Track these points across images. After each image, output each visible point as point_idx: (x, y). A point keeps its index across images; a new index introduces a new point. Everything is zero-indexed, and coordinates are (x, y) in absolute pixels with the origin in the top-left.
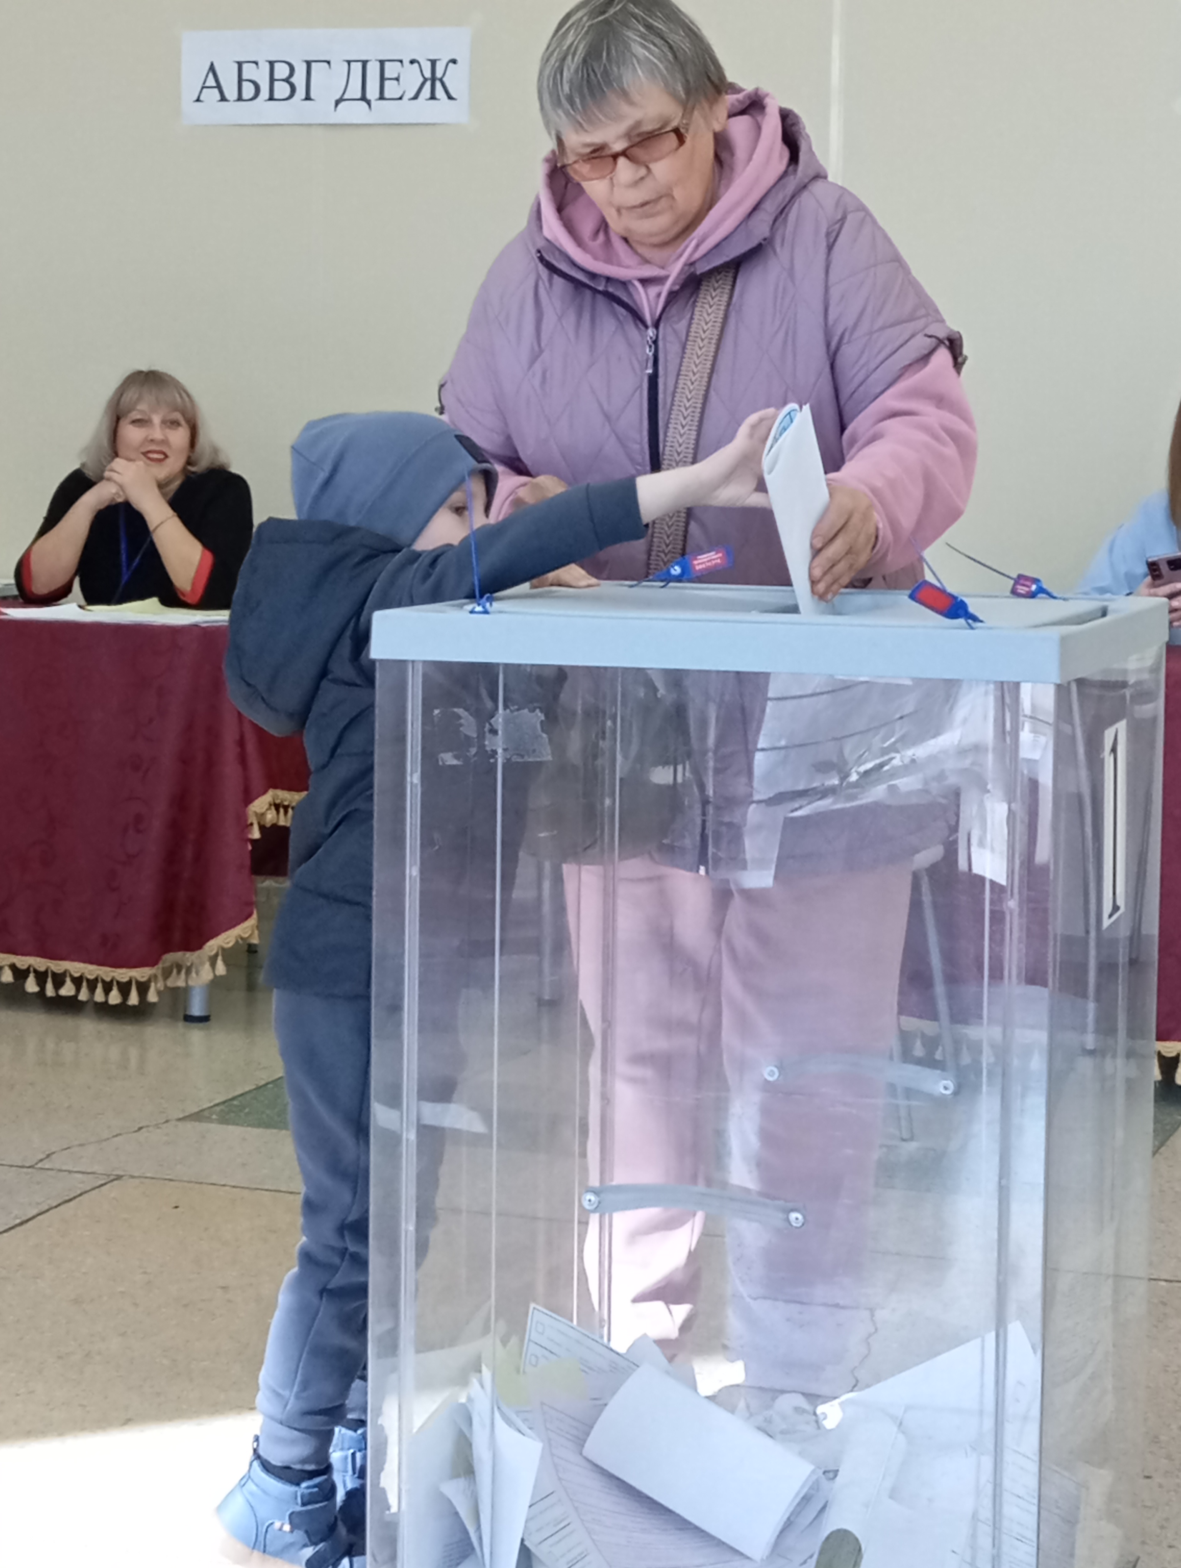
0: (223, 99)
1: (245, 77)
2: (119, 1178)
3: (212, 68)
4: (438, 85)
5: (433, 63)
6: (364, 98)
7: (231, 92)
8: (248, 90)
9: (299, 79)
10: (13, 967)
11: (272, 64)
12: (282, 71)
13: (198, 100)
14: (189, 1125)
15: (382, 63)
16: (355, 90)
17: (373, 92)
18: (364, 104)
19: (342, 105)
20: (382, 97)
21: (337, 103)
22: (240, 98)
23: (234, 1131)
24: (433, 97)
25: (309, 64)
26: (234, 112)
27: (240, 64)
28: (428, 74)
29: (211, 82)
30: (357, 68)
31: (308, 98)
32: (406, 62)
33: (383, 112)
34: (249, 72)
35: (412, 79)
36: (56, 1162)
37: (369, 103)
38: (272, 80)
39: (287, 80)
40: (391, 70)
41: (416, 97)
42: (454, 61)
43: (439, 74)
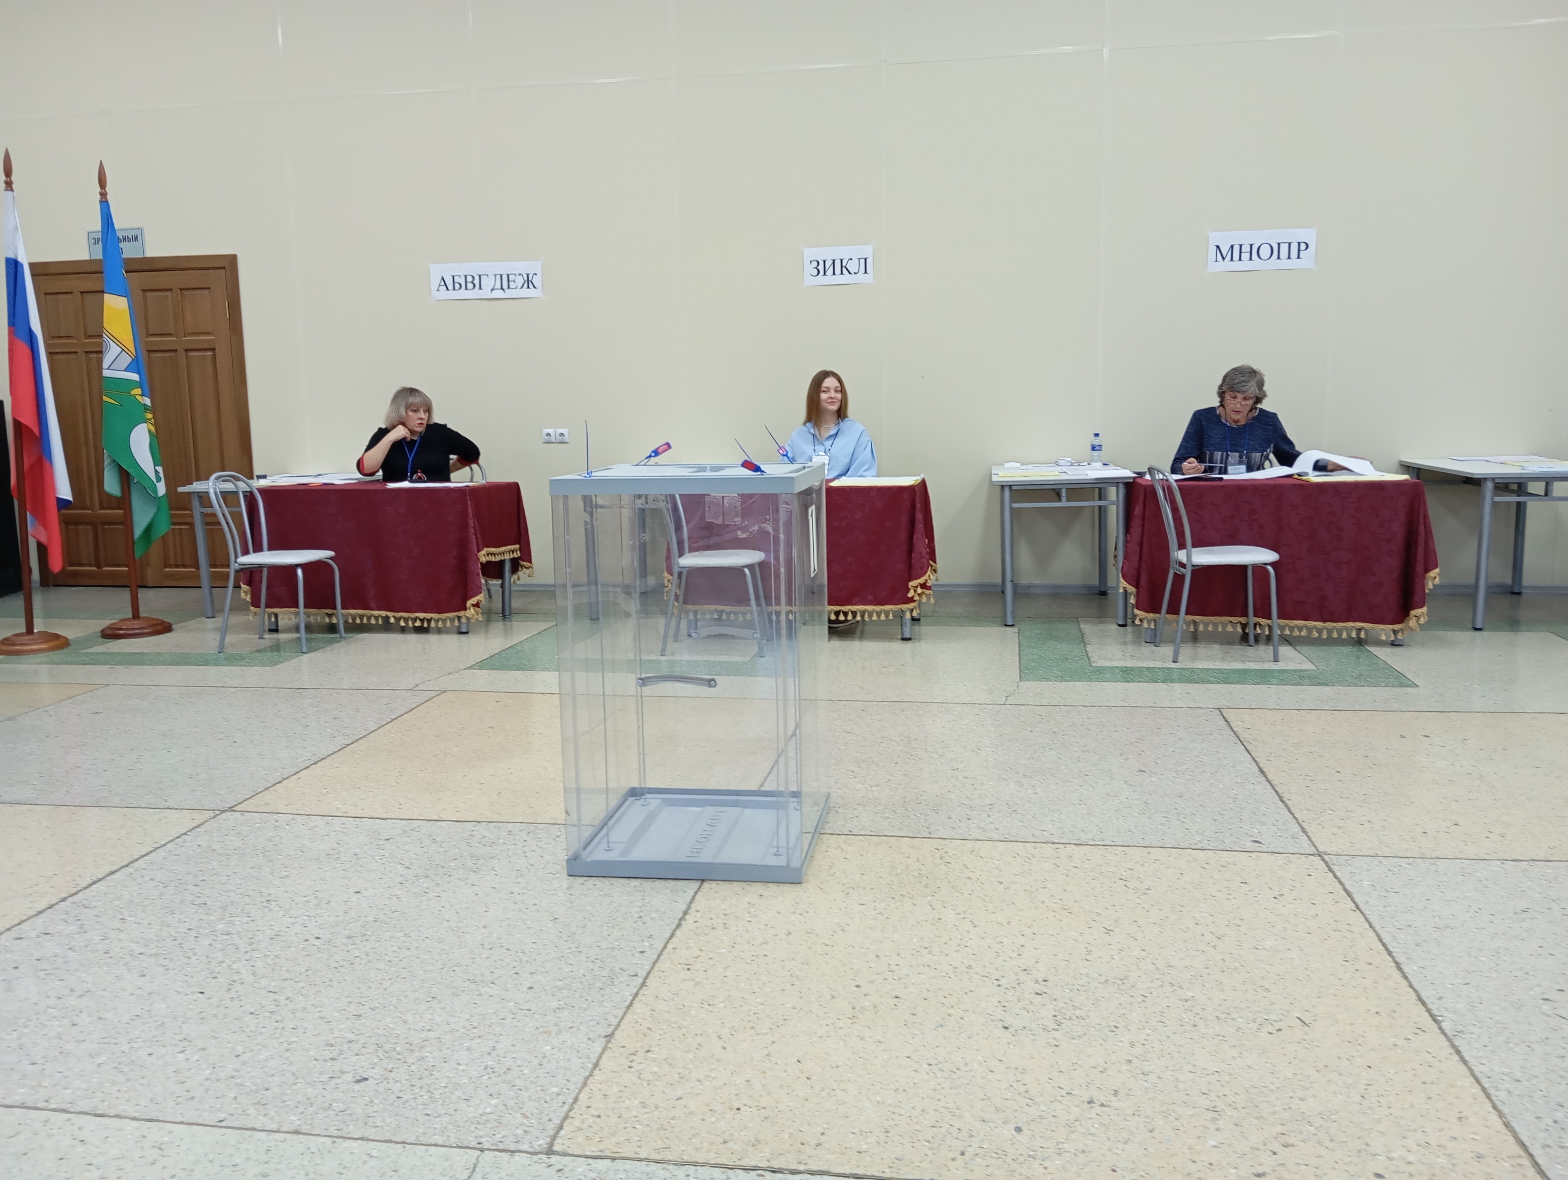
0: (448, 289)
1: (455, 281)
2: (445, 691)
3: (443, 279)
4: (530, 284)
5: (528, 275)
6: (502, 288)
7: (450, 287)
8: (457, 286)
9: (477, 282)
10: (394, 617)
11: (466, 277)
12: (469, 279)
13: (438, 290)
14: (468, 671)
15: (508, 276)
16: (498, 285)
17: (505, 286)
18: (502, 291)
19: (494, 291)
20: (509, 288)
21: (492, 290)
22: (454, 289)
23: (485, 672)
24: (528, 287)
25: (480, 276)
26: (452, 294)
27: (453, 277)
28: (526, 279)
29: (443, 283)
30: (498, 277)
31: (480, 288)
32: (517, 275)
33: (509, 294)
34: (457, 279)
35: (520, 281)
37: (503, 290)
38: (466, 282)
39: (472, 282)
40: (512, 278)
41: (522, 288)
42: (536, 274)
43: (530, 279)
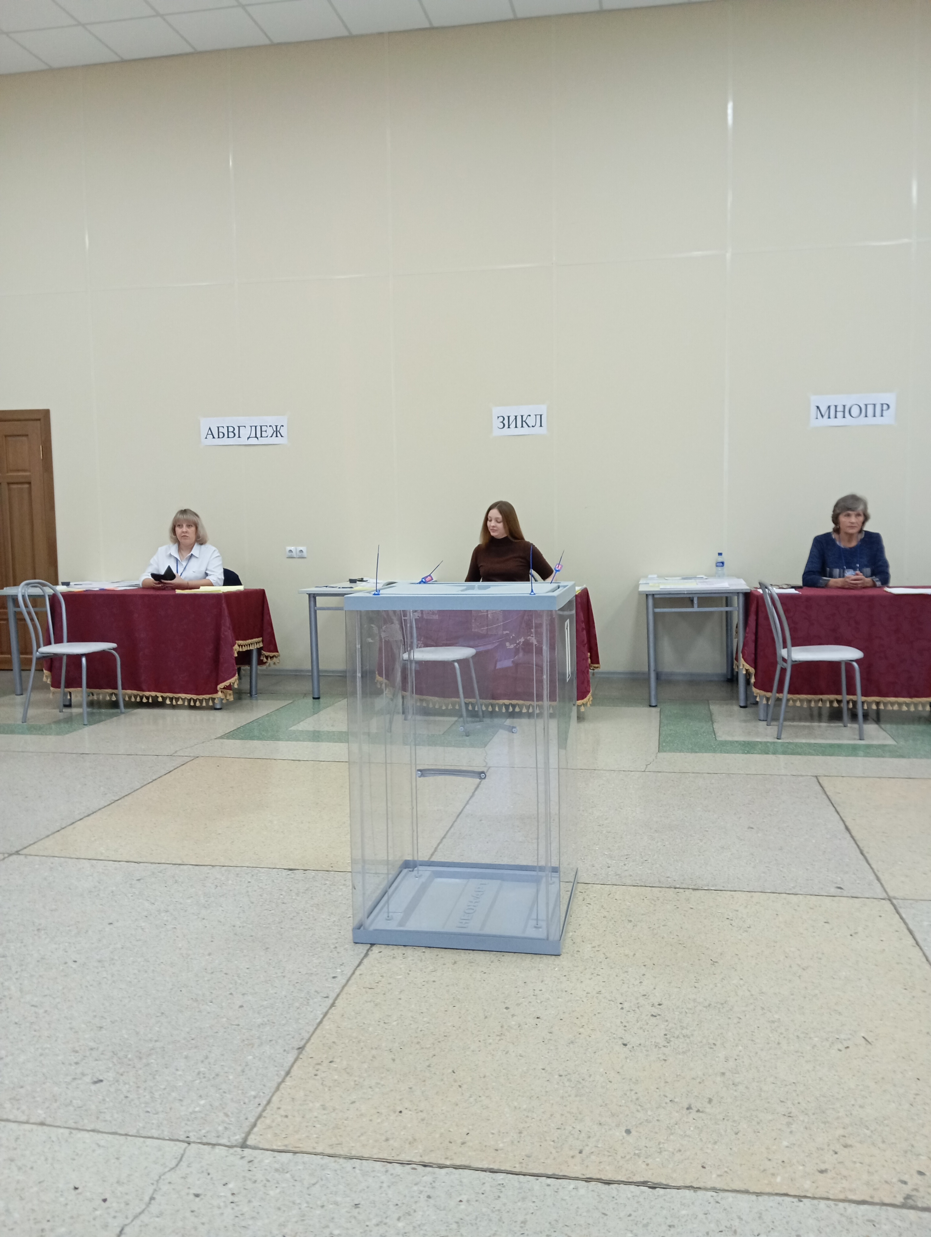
0: (214, 438)
2: (198, 757)
3: (210, 429)
4: (278, 433)
5: (276, 426)
6: (256, 437)
7: (216, 435)
8: (221, 435)
9: (236, 432)
10: (162, 697)
11: (228, 427)
12: (231, 429)
13: (206, 438)
14: (218, 740)
15: (261, 426)
16: (253, 435)
17: (259, 435)
18: (256, 439)
20: (261, 437)
21: (248, 438)
22: (219, 438)
23: (231, 742)
24: (277, 436)
25: (239, 427)
26: (217, 441)
27: (218, 427)
28: (275, 430)
29: (210, 433)
30: (253, 428)
31: (239, 437)
32: (268, 426)
33: (262, 441)
34: (221, 430)
35: (270, 431)
36: (179, 754)
38: (228, 432)
39: (233, 432)
40: (264, 429)
41: (271, 436)
42: (283, 426)
43: (278, 430)
